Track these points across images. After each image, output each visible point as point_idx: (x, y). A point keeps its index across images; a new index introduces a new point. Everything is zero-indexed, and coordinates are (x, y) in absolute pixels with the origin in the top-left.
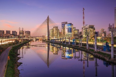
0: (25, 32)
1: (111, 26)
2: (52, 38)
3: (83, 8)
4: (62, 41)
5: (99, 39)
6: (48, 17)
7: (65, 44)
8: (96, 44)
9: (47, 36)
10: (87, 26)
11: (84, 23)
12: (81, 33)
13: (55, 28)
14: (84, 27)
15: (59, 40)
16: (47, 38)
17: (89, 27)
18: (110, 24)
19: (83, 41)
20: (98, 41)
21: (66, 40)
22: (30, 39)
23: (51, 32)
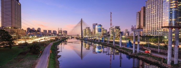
0: (63, 31)
1: (133, 27)
2: (85, 37)
3: (111, 13)
4: (93, 39)
5: (123, 38)
6: (82, 20)
7: (95, 41)
8: (121, 41)
9: (81, 35)
10: (114, 27)
11: (111, 24)
12: (108, 32)
13: (87, 29)
14: (111, 28)
15: (91, 38)
16: (81, 36)
18: (132, 26)
19: (110, 39)
20: (122, 39)
21: (96, 38)
22: (67, 37)
23: (84, 32)
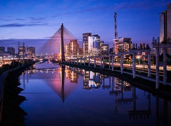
0: (28, 48)
1: (156, 40)
2: (69, 58)
3: (115, 13)
4: (83, 62)
5: (138, 59)
6: (62, 26)
7: (88, 67)
9: (61, 54)
10: (121, 40)
11: (116, 35)
12: (112, 50)
13: (72, 43)
14: (116, 41)
15: (80, 61)
16: (61, 57)
17: (124, 41)
18: (154, 38)
19: (116, 62)
20: (137, 61)
21: (90, 61)
22: (34, 60)
23: (67, 49)
